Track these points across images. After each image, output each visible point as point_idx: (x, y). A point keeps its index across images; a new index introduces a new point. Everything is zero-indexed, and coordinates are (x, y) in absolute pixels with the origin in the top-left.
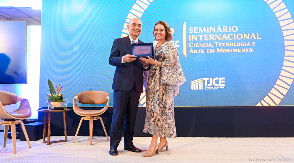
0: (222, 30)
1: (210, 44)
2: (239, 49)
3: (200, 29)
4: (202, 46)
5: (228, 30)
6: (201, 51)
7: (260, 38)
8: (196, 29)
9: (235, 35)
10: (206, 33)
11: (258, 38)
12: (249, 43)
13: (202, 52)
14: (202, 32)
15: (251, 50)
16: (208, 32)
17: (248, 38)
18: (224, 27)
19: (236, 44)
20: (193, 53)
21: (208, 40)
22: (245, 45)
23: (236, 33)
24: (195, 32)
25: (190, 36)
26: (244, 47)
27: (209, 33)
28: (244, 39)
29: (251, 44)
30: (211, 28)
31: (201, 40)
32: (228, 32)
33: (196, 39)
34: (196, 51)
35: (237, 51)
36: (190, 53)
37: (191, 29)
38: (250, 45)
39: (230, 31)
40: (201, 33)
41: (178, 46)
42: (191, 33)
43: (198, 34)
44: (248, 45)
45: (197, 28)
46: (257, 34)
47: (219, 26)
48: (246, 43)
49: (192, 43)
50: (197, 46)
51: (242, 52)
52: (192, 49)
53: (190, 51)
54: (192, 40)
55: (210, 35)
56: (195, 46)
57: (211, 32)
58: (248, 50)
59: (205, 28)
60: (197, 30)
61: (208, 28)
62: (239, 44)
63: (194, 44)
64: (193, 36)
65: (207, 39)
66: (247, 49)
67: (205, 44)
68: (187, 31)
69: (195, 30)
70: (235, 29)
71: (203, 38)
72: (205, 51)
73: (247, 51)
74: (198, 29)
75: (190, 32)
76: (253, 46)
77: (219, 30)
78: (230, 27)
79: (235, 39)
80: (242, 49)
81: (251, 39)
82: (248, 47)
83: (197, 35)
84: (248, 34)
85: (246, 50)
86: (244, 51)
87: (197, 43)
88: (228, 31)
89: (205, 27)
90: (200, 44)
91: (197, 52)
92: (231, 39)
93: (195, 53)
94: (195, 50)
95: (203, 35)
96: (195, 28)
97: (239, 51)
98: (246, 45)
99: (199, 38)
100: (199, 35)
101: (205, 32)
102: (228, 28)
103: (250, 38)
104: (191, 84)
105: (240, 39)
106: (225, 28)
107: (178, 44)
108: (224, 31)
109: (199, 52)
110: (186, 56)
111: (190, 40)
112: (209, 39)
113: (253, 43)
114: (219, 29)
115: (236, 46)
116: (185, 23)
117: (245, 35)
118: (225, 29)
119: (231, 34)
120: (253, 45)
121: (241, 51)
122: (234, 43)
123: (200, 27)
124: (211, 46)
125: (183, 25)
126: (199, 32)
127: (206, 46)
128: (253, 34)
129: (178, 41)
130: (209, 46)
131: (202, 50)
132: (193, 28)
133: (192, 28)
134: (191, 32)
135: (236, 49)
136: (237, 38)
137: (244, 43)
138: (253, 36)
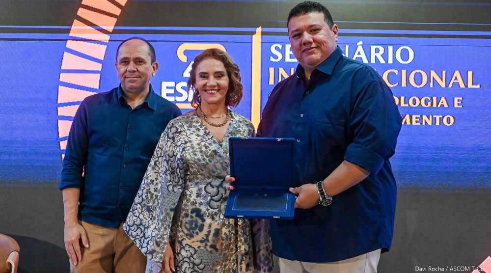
0: (369, 57)
2: (414, 117)
5: (385, 56)
7: (478, 86)
9: (404, 72)
11: (470, 85)
12: (443, 99)
15: (448, 121)
17: (443, 84)
18: (373, 48)
19: (406, 102)
22: (432, 104)
23: (409, 68)
24: (288, 59)
25: (272, 70)
26: (430, 112)
28: (431, 86)
29: (450, 103)
32: (384, 62)
35: (408, 123)
37: (277, 48)
38: (446, 106)
39: (390, 61)
42: (277, 60)
44: (440, 103)
46: (470, 73)
47: (361, 43)
48: (435, 99)
51: (424, 124)
58: (441, 120)
62: (414, 102)
64: (282, 71)
66: (438, 118)
68: (266, 54)
69: (288, 53)
70: (405, 55)
73: (438, 123)
75: (272, 59)
76: (456, 108)
77: (359, 56)
78: (390, 48)
79: (404, 84)
80: (425, 117)
81: (450, 86)
82: (442, 111)
83: (292, 70)
84: (444, 72)
85: (434, 120)
86: (430, 123)
88: (386, 59)
92: (394, 85)
96: (288, 47)
97: (414, 123)
98: (435, 105)
102: (386, 51)
103: (447, 86)
105: (418, 87)
106: (377, 51)
108: (373, 61)
111: (271, 82)
113: (456, 99)
114: (359, 53)
115: (407, 105)
116: (259, 31)
117: (433, 74)
118: (377, 54)
119: (394, 70)
120: (456, 106)
121: (421, 124)
122: (402, 98)
125: (254, 36)
128: (457, 73)
132: (284, 48)
133: (280, 46)
134: (276, 57)
135: (408, 116)
136: (412, 81)
137: (429, 99)
138: (456, 77)
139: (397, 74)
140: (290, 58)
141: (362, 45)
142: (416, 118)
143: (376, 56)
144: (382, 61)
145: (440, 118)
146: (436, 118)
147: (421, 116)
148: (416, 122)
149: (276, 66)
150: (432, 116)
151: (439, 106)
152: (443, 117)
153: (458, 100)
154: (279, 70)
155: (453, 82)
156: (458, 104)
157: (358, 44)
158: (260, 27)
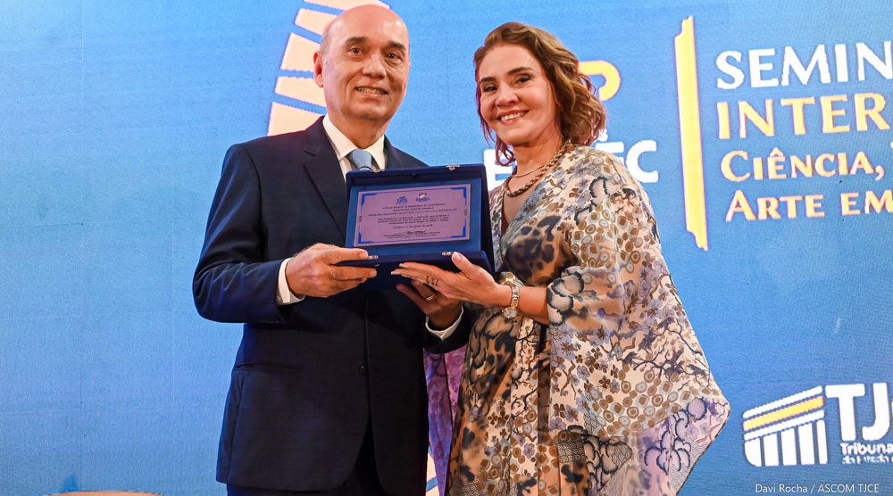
1: (861, 156)
3: (790, 58)
4: (808, 172)
6: (801, 206)
8: (762, 60)
10: (834, 87)
13: (810, 213)
14: (804, 76)
16: (843, 76)
20: (749, 216)
21: (846, 128)
24: (756, 82)
25: (722, 108)
27: (853, 86)
30: (863, 51)
31: (799, 129)
33: (768, 130)
34: (767, 208)
36: (729, 218)
37: (730, 60)
40: (796, 89)
41: (653, 177)
42: (733, 86)
43: (775, 94)
45: (771, 52)
49: (744, 155)
50: (772, 175)
52: (739, 196)
53: (733, 209)
54: (743, 134)
55: (859, 99)
56: (758, 175)
57: (861, 77)
59: (820, 55)
60: (768, 67)
61: (840, 50)
63: (758, 163)
64: (745, 109)
65: (836, 121)
67: (826, 161)
68: (706, 74)
69: (756, 68)
71: (812, 114)
72: (831, 205)
74: (778, 61)
75: (721, 84)
83: (769, 103)
87: (776, 151)
89: (821, 49)
90: (795, 160)
91: (775, 215)
93: (763, 216)
94: (762, 202)
95: (811, 101)
96: (754, 55)
99: (783, 119)
100: (784, 102)
101: (825, 78)
104: (747, 425)
107: (645, 162)
109: (792, 213)
110: (702, 242)
111: (724, 133)
112: (853, 126)
116: (688, 25)
123: (789, 51)
124: (869, 170)
125: (677, 39)
126: (785, 82)
127: (834, 172)
129: (649, 146)
130: (853, 171)
131: (809, 200)
132: (746, 57)
133: (737, 56)
134: (730, 79)
140: (762, 79)
149: (732, 99)
154: (738, 106)
158: (691, 18)
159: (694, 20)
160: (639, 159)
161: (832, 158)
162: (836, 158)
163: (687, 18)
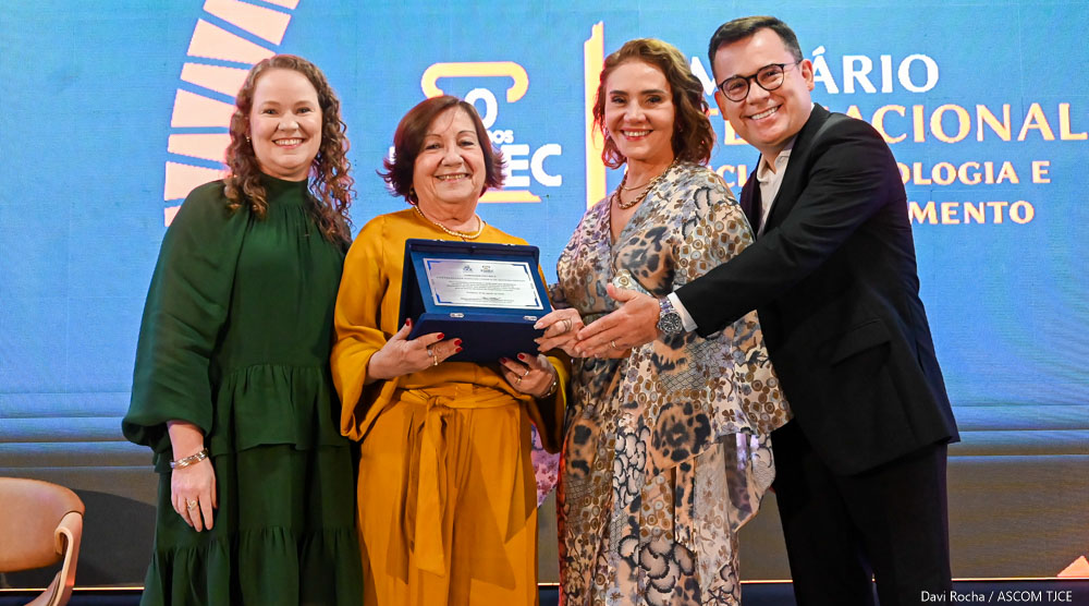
0: (839, 82)
2: (945, 207)
5: (875, 76)
7: (1084, 136)
9: (918, 111)
11: (1065, 134)
12: (1007, 166)
15: (1021, 212)
17: (1005, 135)
18: (848, 61)
19: (926, 174)
22: (983, 178)
23: (930, 102)
26: (981, 194)
28: (980, 137)
29: (1024, 173)
32: (874, 90)
35: (933, 220)
38: (1014, 180)
39: (887, 87)
41: (556, 181)
44: (1002, 175)
46: (1064, 109)
47: (821, 50)
48: (989, 166)
51: (967, 220)
58: (1005, 211)
62: (944, 175)
66: (998, 207)
70: (919, 73)
73: (998, 219)
76: (1039, 186)
78: (886, 60)
79: (919, 137)
80: (968, 207)
81: (1022, 137)
82: (1007, 192)
84: (1006, 108)
85: (990, 213)
86: (980, 218)
88: (878, 83)
92: (898, 139)
97: (946, 220)
98: (989, 180)
102: (877, 66)
103: (1015, 132)
105: (951, 140)
106: (857, 66)
107: (550, 165)
108: (849, 88)
113: (1036, 165)
115: (929, 182)
116: (597, 30)
117: (982, 111)
118: (857, 74)
119: (896, 107)
120: (1037, 179)
121: (962, 221)
122: (917, 167)
125: (587, 45)
128: (1035, 109)
129: (554, 149)
135: (930, 206)
136: (937, 130)
137: (977, 166)
138: (1034, 118)
139: (903, 114)
141: (824, 55)
142: (951, 209)
143: (855, 78)
144: (869, 88)
145: (1002, 208)
146: (993, 208)
147: (962, 205)
148: (951, 217)
150: (985, 204)
151: (999, 181)
152: (1010, 205)
153: (1041, 168)
155: (1029, 130)
156: (1042, 176)
157: (814, 53)
158: (601, 23)
159: (604, 26)
160: (543, 163)
161: (732, 169)
162: (736, 169)
163: (597, 23)
